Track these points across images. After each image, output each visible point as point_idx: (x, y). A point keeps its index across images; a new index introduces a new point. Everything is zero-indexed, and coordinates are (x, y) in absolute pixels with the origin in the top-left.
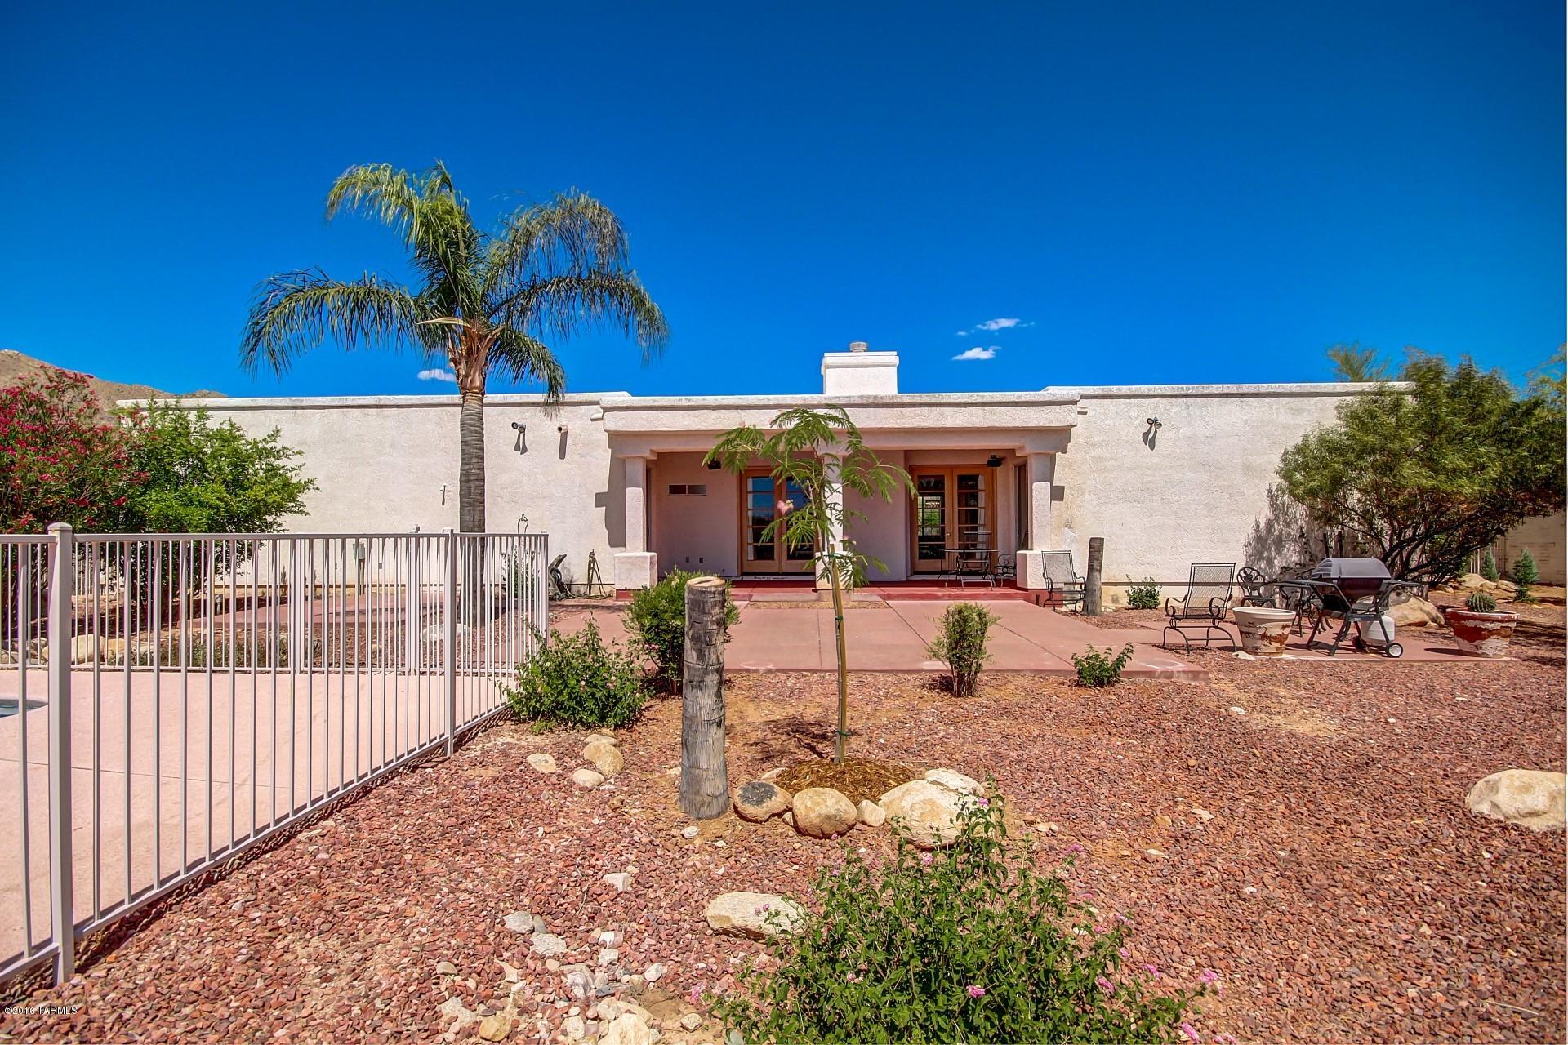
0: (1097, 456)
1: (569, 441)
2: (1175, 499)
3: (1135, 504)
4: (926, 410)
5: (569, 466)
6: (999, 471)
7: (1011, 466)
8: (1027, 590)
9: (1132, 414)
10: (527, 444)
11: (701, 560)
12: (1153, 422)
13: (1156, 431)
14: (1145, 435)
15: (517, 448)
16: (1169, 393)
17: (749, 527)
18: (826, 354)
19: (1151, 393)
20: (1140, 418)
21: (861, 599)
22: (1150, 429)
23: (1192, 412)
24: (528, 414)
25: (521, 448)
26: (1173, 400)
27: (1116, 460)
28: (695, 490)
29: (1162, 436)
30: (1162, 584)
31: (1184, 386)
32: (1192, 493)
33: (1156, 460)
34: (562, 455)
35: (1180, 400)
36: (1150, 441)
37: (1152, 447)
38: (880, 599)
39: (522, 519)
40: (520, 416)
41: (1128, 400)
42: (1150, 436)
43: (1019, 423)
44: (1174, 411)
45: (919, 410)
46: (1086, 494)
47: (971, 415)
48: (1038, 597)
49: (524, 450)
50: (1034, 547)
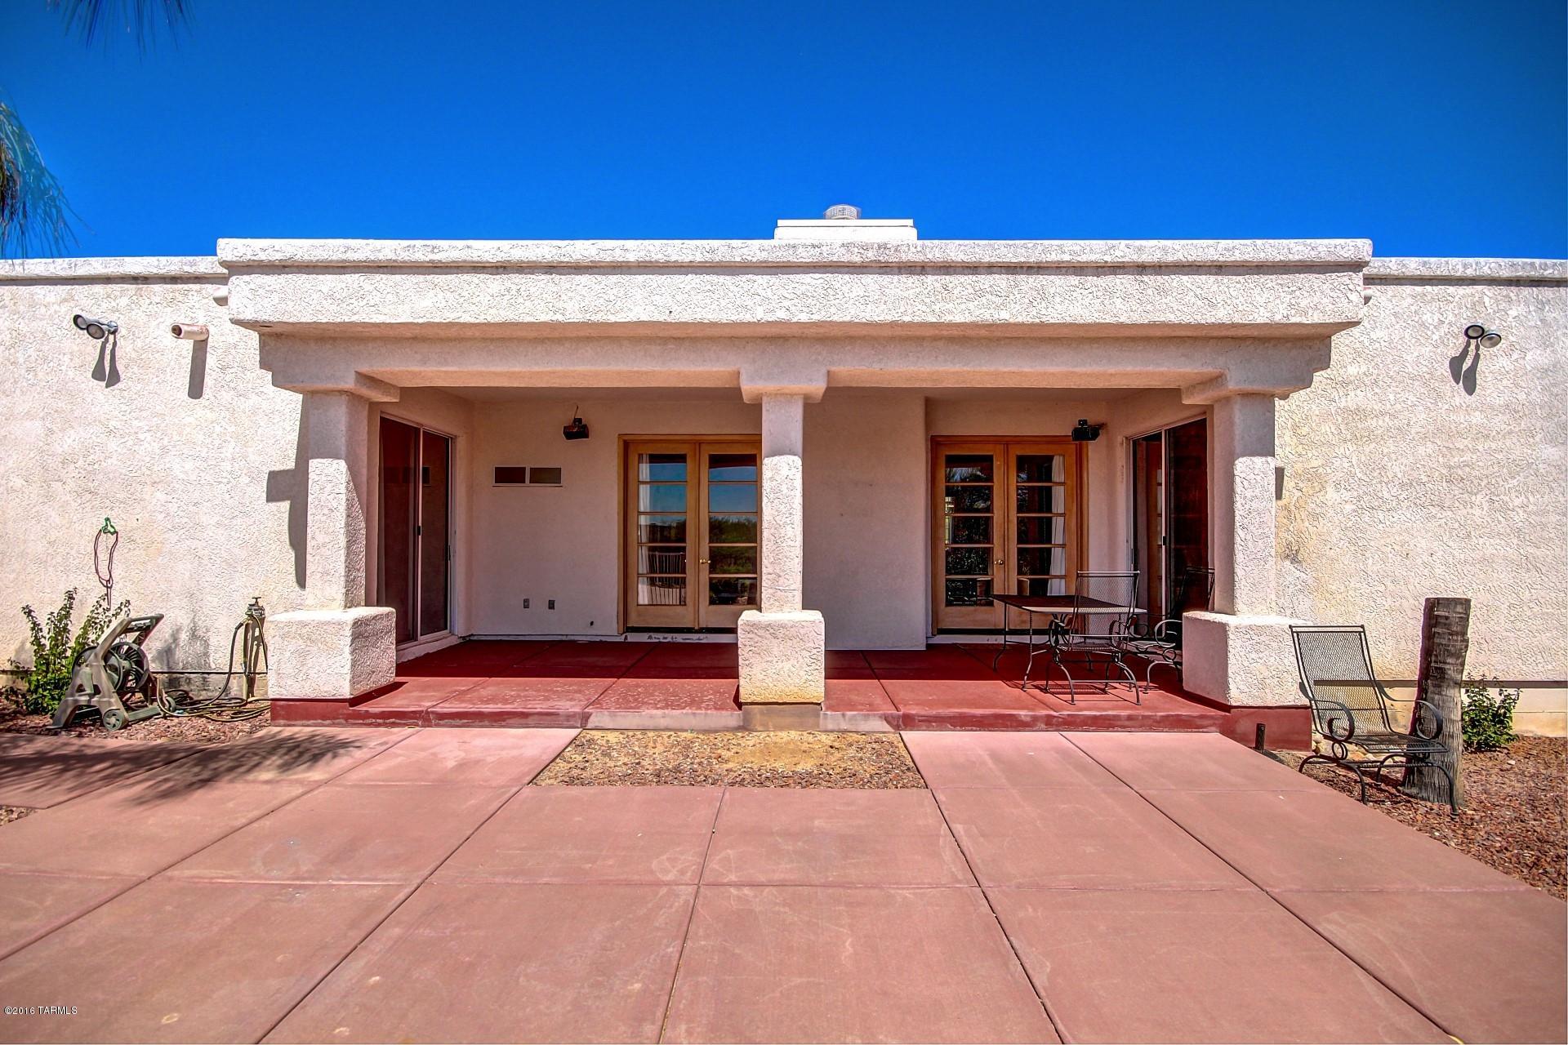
0: (1352, 406)
1: (211, 361)
2: (1517, 502)
3: (1434, 511)
4: (1001, 281)
5: (210, 416)
6: (1094, 451)
7: (1120, 439)
8: (1227, 708)
9: (1427, 317)
10: (120, 367)
11: (551, 605)
12: (1477, 334)
13: (1477, 357)
14: (1456, 363)
15: (98, 374)
16: (1505, 273)
17: (640, 544)
18: (780, 222)
19: (1470, 272)
20: (1445, 328)
21: (844, 726)
22: (1465, 353)
23: (1550, 316)
24: (124, 301)
25: (107, 373)
26: (1512, 292)
27: (1393, 416)
28: (548, 476)
29: (1492, 363)
30: (1520, 685)
31: (1537, 261)
32: (1552, 489)
33: (1477, 418)
34: (196, 389)
35: (1526, 291)
36: (1464, 374)
37: (1470, 388)
38: (887, 728)
39: (105, 530)
40: (104, 306)
41: (1419, 289)
42: (1465, 367)
43: (1221, 315)
44: (1513, 313)
45: (985, 281)
46: (1330, 490)
47: (1109, 292)
48: (1260, 729)
49: (113, 378)
50: (1240, 605)
